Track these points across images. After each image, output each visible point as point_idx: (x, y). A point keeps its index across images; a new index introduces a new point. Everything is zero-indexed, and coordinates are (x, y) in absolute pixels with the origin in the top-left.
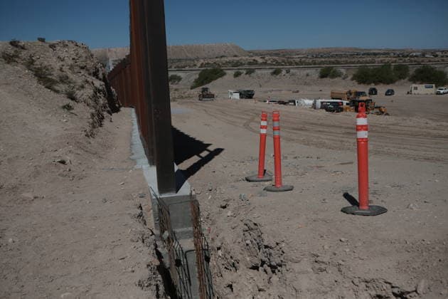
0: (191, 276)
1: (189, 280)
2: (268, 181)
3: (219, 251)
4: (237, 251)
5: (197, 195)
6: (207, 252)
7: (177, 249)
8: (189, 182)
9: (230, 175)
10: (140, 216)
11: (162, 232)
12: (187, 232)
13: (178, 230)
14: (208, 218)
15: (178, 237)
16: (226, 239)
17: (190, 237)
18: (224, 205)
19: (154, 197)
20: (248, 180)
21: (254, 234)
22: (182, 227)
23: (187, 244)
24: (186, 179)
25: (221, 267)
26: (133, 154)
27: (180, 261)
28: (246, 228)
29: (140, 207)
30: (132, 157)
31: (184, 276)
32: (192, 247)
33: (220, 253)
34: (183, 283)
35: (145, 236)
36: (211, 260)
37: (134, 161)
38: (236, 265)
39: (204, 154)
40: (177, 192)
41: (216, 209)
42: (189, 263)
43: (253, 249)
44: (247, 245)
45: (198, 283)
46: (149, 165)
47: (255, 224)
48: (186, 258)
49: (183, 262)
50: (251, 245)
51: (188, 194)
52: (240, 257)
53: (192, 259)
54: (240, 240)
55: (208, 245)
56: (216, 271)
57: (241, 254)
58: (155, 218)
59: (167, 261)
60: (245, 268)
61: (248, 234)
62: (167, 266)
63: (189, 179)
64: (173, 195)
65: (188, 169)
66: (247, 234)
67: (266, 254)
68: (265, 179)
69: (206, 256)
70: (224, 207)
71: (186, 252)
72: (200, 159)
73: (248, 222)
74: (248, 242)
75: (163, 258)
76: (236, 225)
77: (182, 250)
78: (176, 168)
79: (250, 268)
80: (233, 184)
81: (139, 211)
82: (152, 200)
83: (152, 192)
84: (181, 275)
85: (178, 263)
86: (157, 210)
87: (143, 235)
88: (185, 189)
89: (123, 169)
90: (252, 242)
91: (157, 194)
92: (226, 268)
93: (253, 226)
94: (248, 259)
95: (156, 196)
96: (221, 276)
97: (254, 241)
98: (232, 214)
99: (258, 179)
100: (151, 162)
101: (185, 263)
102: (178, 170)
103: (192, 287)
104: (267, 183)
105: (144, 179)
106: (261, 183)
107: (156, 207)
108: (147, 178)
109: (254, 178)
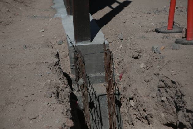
0: (102, 117)
1: (101, 120)
2: (177, 32)
3: (132, 101)
4: (151, 106)
5: (110, 44)
6: (117, 96)
7: (91, 93)
8: (102, 31)
9: (140, 26)
10: (57, 64)
11: (78, 78)
12: (100, 77)
13: (92, 75)
14: (119, 65)
15: (91, 81)
16: (139, 91)
17: (102, 82)
18: (136, 56)
19: (71, 45)
20: (157, 31)
21: (172, 92)
22: (96, 72)
23: (100, 88)
24: (100, 28)
25: (133, 116)
26: (54, 4)
27: (93, 103)
28: (162, 84)
29: (58, 55)
30: (53, 6)
31: (97, 117)
32: (104, 91)
33: (132, 103)
34: (96, 123)
35: (60, 89)
36: (122, 106)
37: (55, 10)
38: (150, 118)
39: (115, 5)
40: (91, 41)
41: (127, 59)
42: (101, 106)
43: (168, 106)
44: (163, 101)
45: (109, 123)
46: (67, 15)
47: (173, 82)
48: (98, 101)
49: (96, 104)
50: (167, 102)
51: (102, 43)
52: (153, 112)
53: (104, 102)
54: (155, 95)
55: (118, 91)
56: (126, 118)
57: (155, 109)
58: (71, 63)
59: (81, 104)
60: (159, 123)
61: (164, 91)
62: (82, 108)
63: (102, 28)
64: (88, 43)
65: (101, 19)
66: (162, 90)
67: (188, 119)
68: (173, 31)
69: (116, 99)
70: (136, 58)
71: (99, 96)
72: (111, 10)
73: (164, 79)
74: (164, 99)
75: (78, 100)
76: (149, 78)
77: (95, 94)
78: (91, 18)
79: (165, 125)
80: (143, 34)
81: (56, 60)
82: (69, 47)
83: (69, 40)
84: (94, 116)
85: (91, 105)
86: (73, 57)
87: (58, 88)
88: (99, 38)
89: (45, 17)
90: (168, 99)
91: (74, 42)
92: (137, 118)
93: (170, 84)
94: (163, 115)
95: (72, 44)
96: (133, 124)
97: (171, 100)
98: (145, 66)
99: (167, 31)
100: (69, 12)
101: (98, 106)
102: (93, 20)
103: (103, 127)
104: (177, 35)
105: (62, 28)
106: (170, 34)
107: (72, 54)
108: (65, 27)
109: (164, 30)
